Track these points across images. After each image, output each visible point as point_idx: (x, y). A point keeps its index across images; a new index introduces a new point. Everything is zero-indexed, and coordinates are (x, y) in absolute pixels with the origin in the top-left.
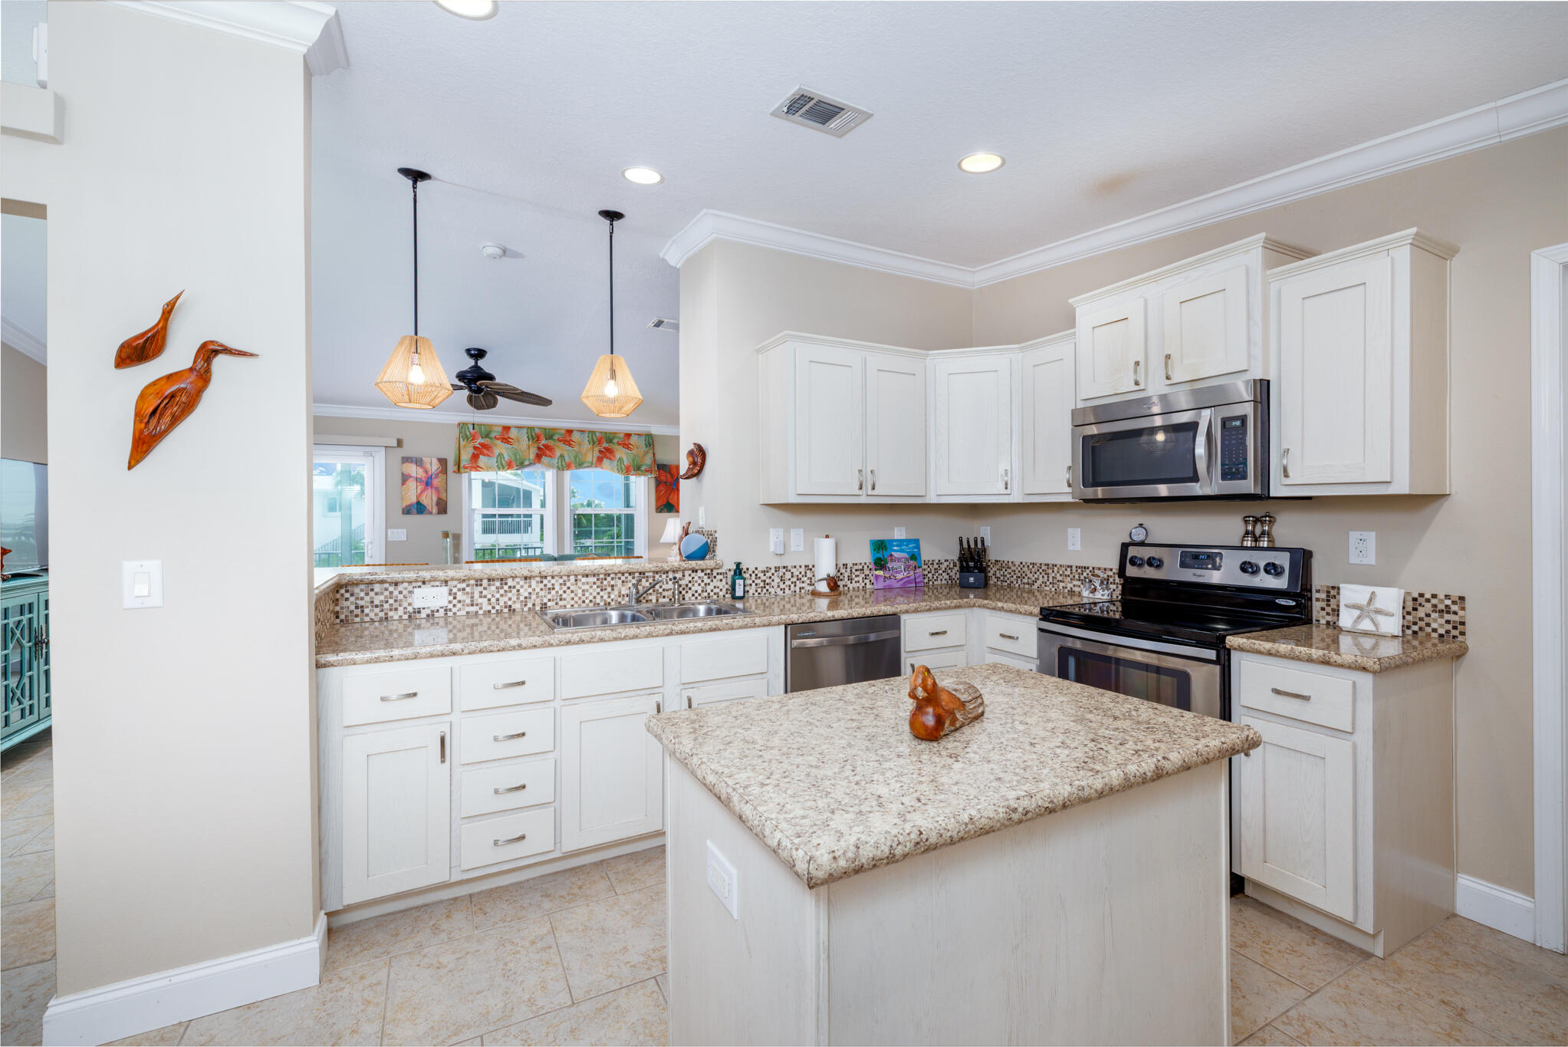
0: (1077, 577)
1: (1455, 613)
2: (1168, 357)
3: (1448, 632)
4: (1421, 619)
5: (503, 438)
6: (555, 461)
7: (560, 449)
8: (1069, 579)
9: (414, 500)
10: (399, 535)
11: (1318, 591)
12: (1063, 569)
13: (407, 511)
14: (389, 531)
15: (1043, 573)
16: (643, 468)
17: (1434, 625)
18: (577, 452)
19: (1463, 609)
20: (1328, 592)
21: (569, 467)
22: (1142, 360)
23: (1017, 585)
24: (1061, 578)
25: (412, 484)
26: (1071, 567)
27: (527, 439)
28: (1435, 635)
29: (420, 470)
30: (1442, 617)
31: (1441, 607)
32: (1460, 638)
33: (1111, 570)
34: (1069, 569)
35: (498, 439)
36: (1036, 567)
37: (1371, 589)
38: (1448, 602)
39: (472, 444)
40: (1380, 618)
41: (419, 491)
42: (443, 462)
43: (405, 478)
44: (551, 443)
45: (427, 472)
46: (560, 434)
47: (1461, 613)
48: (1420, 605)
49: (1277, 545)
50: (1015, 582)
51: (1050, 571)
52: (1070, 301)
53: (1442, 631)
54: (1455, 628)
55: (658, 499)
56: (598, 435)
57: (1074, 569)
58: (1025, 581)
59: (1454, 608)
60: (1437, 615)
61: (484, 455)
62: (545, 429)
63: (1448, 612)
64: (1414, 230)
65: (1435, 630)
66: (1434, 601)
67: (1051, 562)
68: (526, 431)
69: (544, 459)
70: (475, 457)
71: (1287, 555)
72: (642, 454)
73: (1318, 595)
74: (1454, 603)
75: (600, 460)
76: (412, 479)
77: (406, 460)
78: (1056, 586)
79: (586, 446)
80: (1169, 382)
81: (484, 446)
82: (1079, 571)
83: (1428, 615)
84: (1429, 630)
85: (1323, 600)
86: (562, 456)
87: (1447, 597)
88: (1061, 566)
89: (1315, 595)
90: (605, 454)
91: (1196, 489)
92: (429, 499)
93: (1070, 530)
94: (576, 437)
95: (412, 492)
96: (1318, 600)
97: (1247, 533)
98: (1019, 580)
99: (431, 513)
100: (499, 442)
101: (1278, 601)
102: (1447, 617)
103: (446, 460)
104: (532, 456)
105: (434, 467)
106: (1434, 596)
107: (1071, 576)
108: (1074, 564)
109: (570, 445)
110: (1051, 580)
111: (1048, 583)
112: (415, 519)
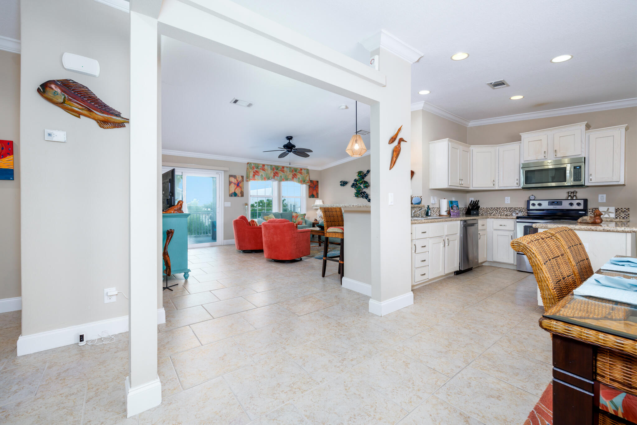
0: (509, 211)
1: (627, 212)
2: (556, 150)
3: (625, 216)
4: (618, 214)
5: (263, 169)
6: (279, 178)
7: (281, 174)
8: (506, 211)
9: (233, 191)
10: (228, 204)
11: (590, 209)
12: (504, 209)
13: (231, 195)
14: (225, 203)
15: (496, 210)
16: (306, 181)
17: (621, 215)
18: (286, 175)
19: (629, 211)
20: (592, 209)
21: (283, 180)
22: (546, 151)
23: (485, 214)
24: (503, 211)
25: (232, 185)
26: (507, 208)
27: (270, 169)
28: (622, 217)
29: (235, 180)
30: (623, 213)
31: (623, 211)
32: (628, 218)
33: (522, 208)
34: (506, 209)
35: (261, 169)
36: (493, 209)
37: (607, 208)
38: (625, 210)
39: (253, 171)
40: (610, 214)
41: (235, 188)
42: (242, 177)
43: (230, 183)
44: (277, 171)
45: (237, 181)
46: (280, 168)
47: (628, 212)
48: (618, 211)
49: (578, 198)
50: (484, 214)
51: (498, 210)
52: (520, 134)
53: (623, 216)
54: (627, 215)
55: (310, 193)
56: (292, 169)
57: (508, 209)
58: (488, 213)
59: (627, 211)
60: (622, 213)
61: (257, 175)
62: (276, 166)
63: (625, 212)
64: (627, 125)
65: (622, 216)
66: (621, 210)
67: (498, 207)
68: (270, 167)
69: (276, 177)
70: (254, 176)
71: (583, 200)
72: (305, 176)
73: (590, 210)
74: (627, 210)
75: (293, 178)
76: (232, 183)
77: (230, 176)
78: (501, 214)
79: (289, 172)
80: (556, 157)
81: (257, 171)
82: (510, 209)
83: (620, 213)
84: (620, 216)
85: (591, 212)
86: (281, 176)
87: (625, 208)
88: (502, 208)
89: (588, 210)
90: (294, 176)
91: (566, 184)
92: (238, 191)
93: (506, 198)
94: (285, 169)
95: (233, 188)
96: (589, 212)
97: (569, 196)
98: (486, 213)
99: (239, 196)
100: (261, 170)
101: (580, 212)
102: (625, 213)
103: (243, 176)
104: (272, 176)
105: (240, 179)
106: (621, 209)
107: (507, 211)
108: (508, 207)
109: (283, 172)
110: (498, 212)
111: (497, 213)
112: (234, 198)
